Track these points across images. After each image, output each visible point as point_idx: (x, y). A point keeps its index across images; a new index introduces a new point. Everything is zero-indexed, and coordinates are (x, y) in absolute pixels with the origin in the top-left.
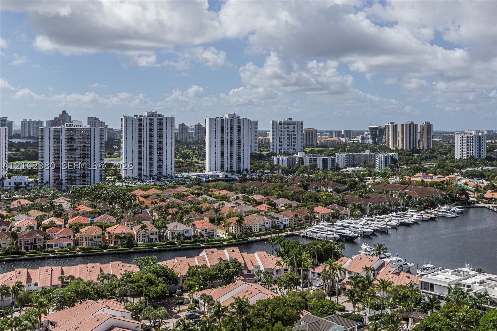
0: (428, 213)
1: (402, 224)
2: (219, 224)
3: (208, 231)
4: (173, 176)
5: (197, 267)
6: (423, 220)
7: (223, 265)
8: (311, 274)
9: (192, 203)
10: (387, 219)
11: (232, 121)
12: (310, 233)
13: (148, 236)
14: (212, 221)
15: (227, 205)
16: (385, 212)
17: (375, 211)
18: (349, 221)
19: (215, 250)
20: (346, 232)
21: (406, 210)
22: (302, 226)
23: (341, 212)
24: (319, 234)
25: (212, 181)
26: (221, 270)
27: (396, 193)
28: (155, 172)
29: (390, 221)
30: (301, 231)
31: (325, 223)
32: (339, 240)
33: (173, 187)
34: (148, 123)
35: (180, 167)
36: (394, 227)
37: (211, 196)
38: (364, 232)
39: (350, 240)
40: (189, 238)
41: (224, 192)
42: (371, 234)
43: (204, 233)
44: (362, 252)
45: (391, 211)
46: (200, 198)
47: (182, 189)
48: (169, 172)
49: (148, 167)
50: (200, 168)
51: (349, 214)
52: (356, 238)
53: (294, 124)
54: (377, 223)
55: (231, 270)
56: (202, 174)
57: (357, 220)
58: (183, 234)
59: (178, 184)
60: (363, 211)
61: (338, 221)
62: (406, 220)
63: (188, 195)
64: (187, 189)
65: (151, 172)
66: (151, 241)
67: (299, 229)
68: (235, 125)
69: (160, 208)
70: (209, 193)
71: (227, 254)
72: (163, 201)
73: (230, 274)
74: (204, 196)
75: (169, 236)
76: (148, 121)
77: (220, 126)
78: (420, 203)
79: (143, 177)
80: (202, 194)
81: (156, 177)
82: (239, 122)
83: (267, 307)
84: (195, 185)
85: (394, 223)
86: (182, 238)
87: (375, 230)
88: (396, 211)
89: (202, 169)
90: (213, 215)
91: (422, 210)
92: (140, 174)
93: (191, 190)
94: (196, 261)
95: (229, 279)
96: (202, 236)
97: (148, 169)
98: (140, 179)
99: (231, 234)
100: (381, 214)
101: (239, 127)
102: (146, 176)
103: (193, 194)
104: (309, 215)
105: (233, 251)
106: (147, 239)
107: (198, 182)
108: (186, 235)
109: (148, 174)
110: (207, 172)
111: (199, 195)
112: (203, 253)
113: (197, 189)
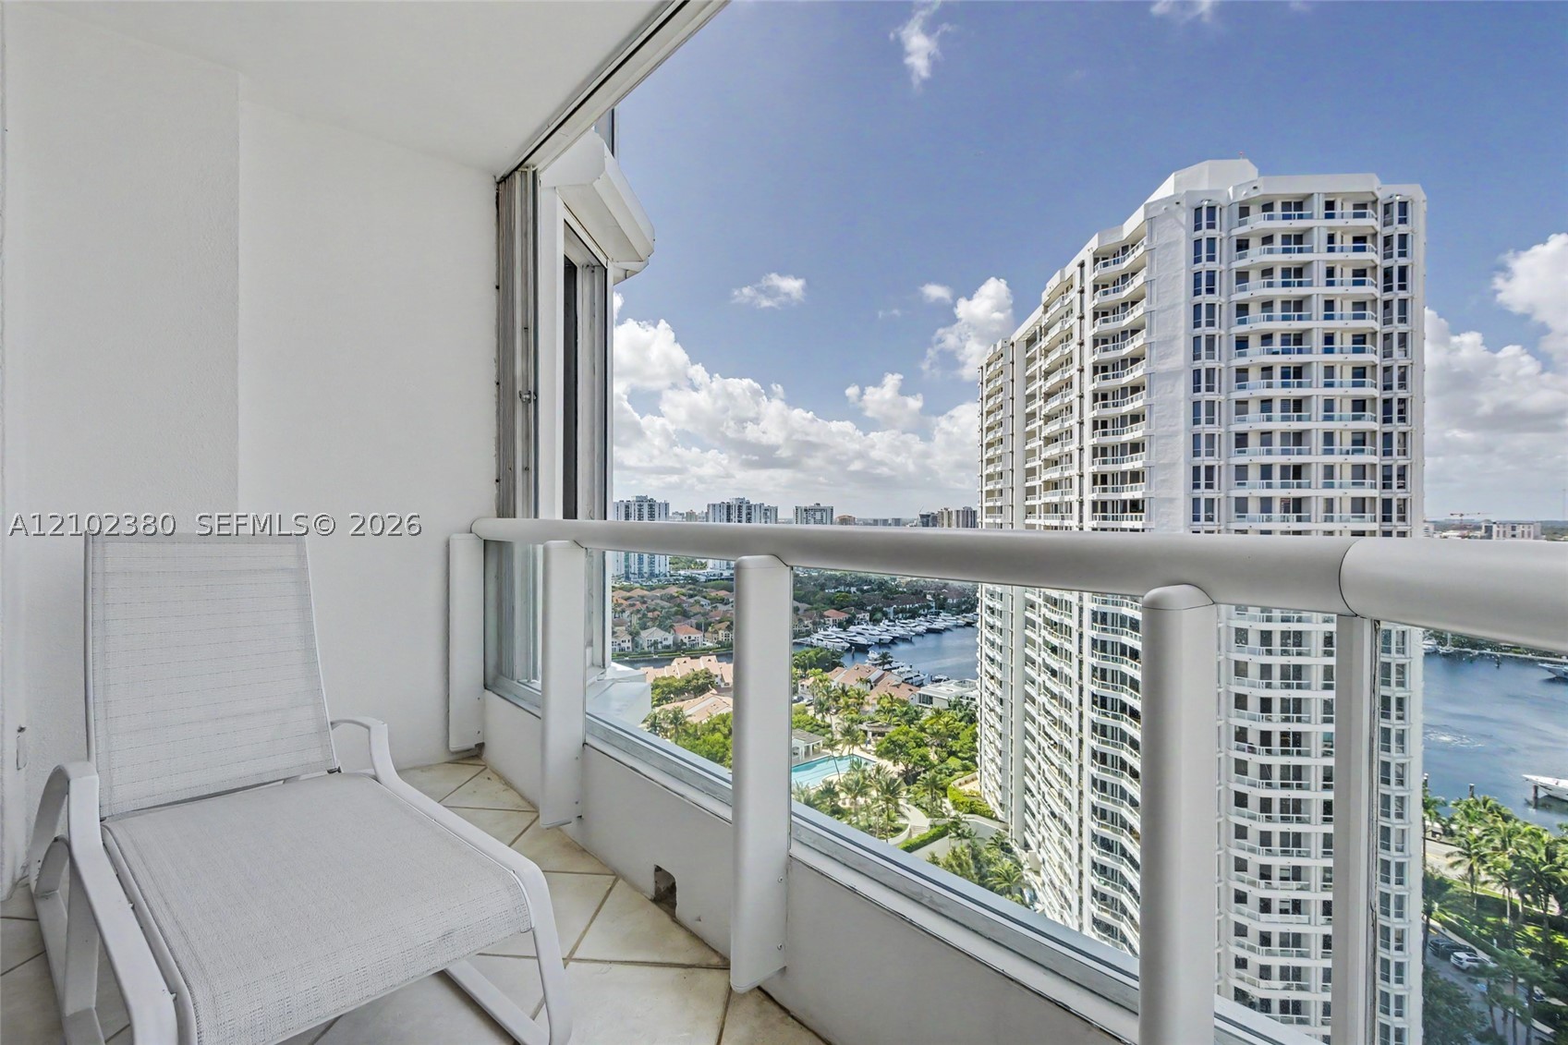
0: (965, 617)
1: (929, 631)
2: (706, 630)
3: (693, 638)
4: (668, 574)
5: (664, 678)
6: (957, 626)
7: (691, 676)
8: (800, 687)
9: (679, 605)
10: (914, 625)
11: (740, 507)
12: (815, 641)
13: (619, 644)
14: (698, 627)
15: (721, 607)
16: (913, 614)
17: (900, 615)
18: (864, 626)
19: (688, 659)
20: (860, 640)
21: (938, 614)
22: (808, 634)
23: (858, 616)
24: (824, 643)
25: (714, 580)
26: (689, 682)
27: (929, 594)
28: (646, 569)
29: (915, 626)
30: (806, 638)
31: (835, 629)
32: (849, 650)
33: (663, 588)
34: (637, 510)
35: (677, 563)
36: (918, 634)
37: (705, 598)
38: (880, 640)
39: (863, 649)
40: (668, 647)
41: (723, 593)
42: (890, 643)
43: (686, 641)
44: (868, 663)
45: (920, 615)
46: (692, 600)
47: (673, 590)
48: (663, 570)
49: (637, 563)
50: (702, 564)
51: (868, 618)
52: (870, 646)
53: (821, 510)
54: (898, 631)
55: (700, 682)
56: (701, 572)
57: (875, 625)
58: (661, 642)
59: (670, 583)
60: (885, 615)
61: (851, 627)
62: (933, 626)
63: (678, 597)
64: (679, 589)
65: (640, 569)
66: (623, 650)
67: (804, 637)
68: (744, 512)
69: (638, 611)
70: (704, 594)
71: (702, 664)
72: (645, 602)
73: (699, 686)
74: (696, 598)
75: (645, 645)
76: (637, 507)
77: (725, 513)
78: (958, 606)
79: (630, 576)
80: (696, 595)
81: (646, 575)
82: (749, 508)
83: (724, 722)
84: (689, 583)
85: (920, 629)
86: (660, 646)
87: (895, 638)
88: (926, 616)
89: (704, 566)
90: (702, 620)
91: (958, 614)
92: (627, 573)
93: (684, 590)
94: (665, 672)
95: (700, 690)
96: (685, 644)
97: (637, 566)
98: (628, 578)
99: (719, 643)
100: (906, 619)
101: (749, 514)
102: (634, 574)
103: (683, 595)
104: (817, 620)
105: (709, 660)
106: (617, 648)
107: (694, 580)
108: (665, 643)
109: (637, 572)
110: (708, 570)
111: (691, 596)
112: (674, 663)
113: (690, 589)
